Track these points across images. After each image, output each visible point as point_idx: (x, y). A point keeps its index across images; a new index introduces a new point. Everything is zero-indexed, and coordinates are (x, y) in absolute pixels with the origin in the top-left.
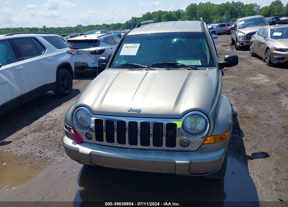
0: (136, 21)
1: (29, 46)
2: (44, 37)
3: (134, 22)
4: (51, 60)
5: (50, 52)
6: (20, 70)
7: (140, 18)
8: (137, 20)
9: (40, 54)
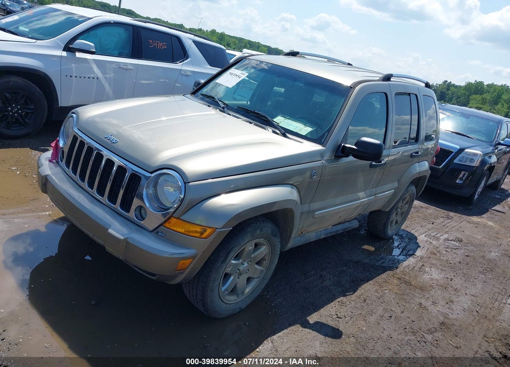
0: (448, 89)
1: (161, 45)
2: (195, 42)
3: (444, 90)
4: (187, 76)
5: (192, 64)
6: (127, 70)
7: (460, 87)
8: (451, 88)
9: (173, 60)
